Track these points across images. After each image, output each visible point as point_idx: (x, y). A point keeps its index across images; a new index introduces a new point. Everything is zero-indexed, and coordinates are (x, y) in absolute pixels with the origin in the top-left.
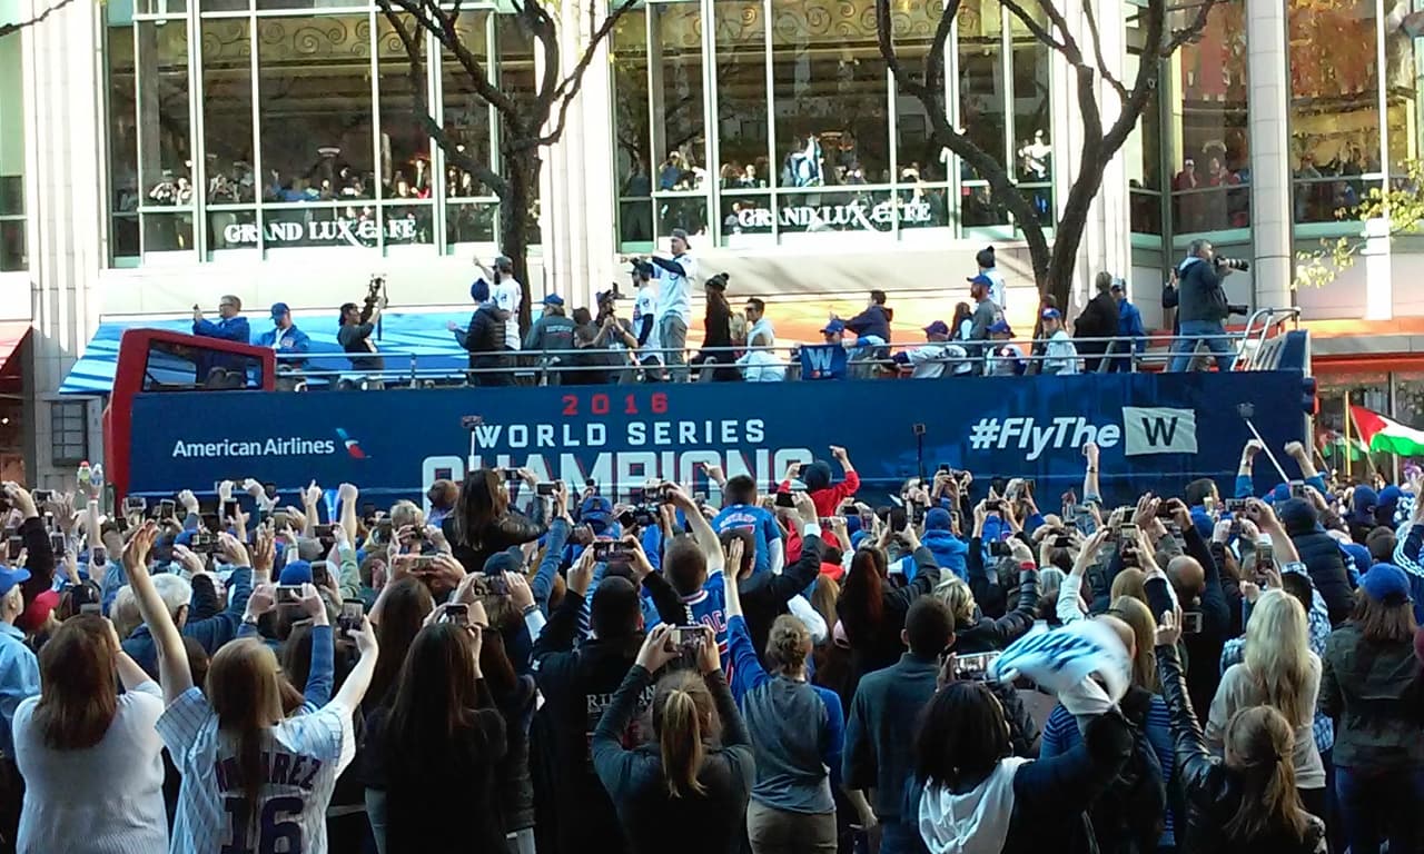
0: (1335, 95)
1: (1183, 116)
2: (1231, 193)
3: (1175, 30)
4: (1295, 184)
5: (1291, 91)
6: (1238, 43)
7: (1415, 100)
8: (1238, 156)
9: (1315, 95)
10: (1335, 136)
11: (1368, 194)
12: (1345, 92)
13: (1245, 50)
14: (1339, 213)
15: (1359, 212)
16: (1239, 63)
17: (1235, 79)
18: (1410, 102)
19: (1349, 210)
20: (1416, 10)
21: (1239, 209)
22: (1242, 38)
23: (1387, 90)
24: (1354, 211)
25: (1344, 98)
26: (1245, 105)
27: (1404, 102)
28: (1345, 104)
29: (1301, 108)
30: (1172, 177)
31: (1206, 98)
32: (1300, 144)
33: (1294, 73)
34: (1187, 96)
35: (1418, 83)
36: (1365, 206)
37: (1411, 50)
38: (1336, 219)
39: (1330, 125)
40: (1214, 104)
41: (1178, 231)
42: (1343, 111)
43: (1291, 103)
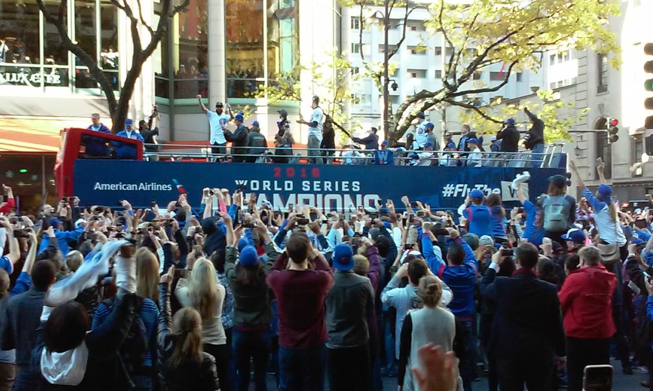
0: (246, 42)
1: (179, 45)
2: (200, 82)
3: (176, 6)
4: (228, 80)
5: (227, 38)
6: (205, 15)
7: (279, 47)
8: (203, 65)
9: (237, 41)
10: (245, 60)
11: (258, 87)
12: (250, 41)
13: (207, 19)
14: (246, 94)
15: (255, 94)
16: (204, 22)
17: (203, 31)
18: (277, 48)
19: (250, 94)
20: (280, 8)
21: (204, 89)
22: (206, 13)
23: (268, 42)
24: (252, 94)
25: (249, 44)
26: (206, 42)
27: (274, 48)
28: (250, 46)
29: (231, 47)
30: (174, 72)
31: (190, 38)
32: (230, 62)
33: (228, 31)
34: (181, 35)
35: (281, 40)
36: (257, 92)
37: (277, 26)
38: (244, 97)
39: (243, 55)
40: (193, 41)
41: (176, 97)
42: (249, 49)
43: (227, 44)
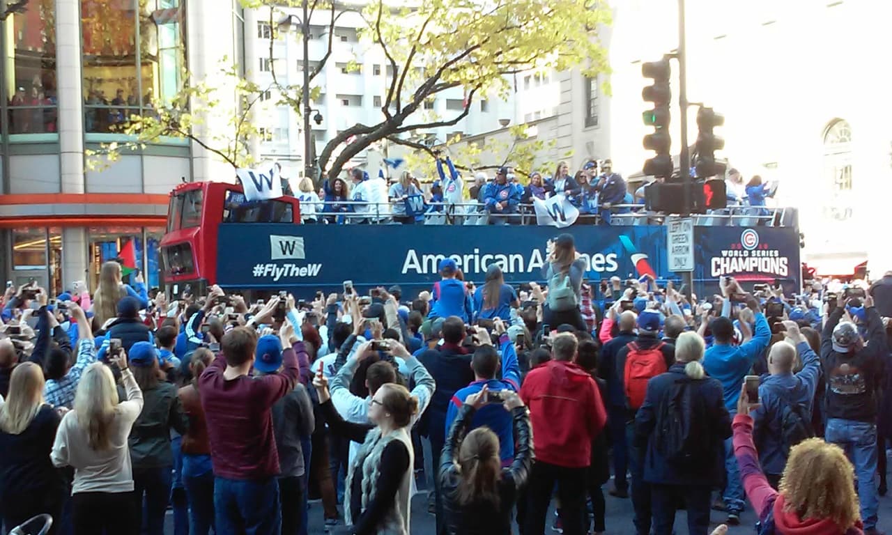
0: (111, 54)
1: (15, 58)
2: (46, 111)
3: (9, 4)
4: (86, 108)
5: (84, 50)
6: (52, 17)
7: (158, 63)
8: (50, 87)
9: (98, 54)
10: (111, 80)
11: (129, 118)
12: (116, 53)
13: (54, 21)
14: (111, 128)
15: (124, 128)
16: (50, 27)
17: (49, 39)
18: (155, 64)
19: (118, 127)
20: (159, 8)
21: (51, 121)
22: (52, 13)
23: (142, 54)
24: (121, 127)
25: (116, 58)
26: (54, 56)
27: (151, 63)
28: (116, 61)
29: (89, 62)
30: (8, 99)
31: (30, 49)
32: (87, 82)
33: (85, 36)
34: (18, 45)
35: (160, 52)
36: (127, 125)
37: (155, 32)
38: (110, 131)
39: (107, 73)
40: (34, 53)
41: (13, 131)
42: (115, 65)
43: (83, 57)
